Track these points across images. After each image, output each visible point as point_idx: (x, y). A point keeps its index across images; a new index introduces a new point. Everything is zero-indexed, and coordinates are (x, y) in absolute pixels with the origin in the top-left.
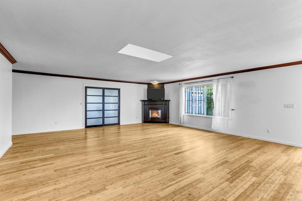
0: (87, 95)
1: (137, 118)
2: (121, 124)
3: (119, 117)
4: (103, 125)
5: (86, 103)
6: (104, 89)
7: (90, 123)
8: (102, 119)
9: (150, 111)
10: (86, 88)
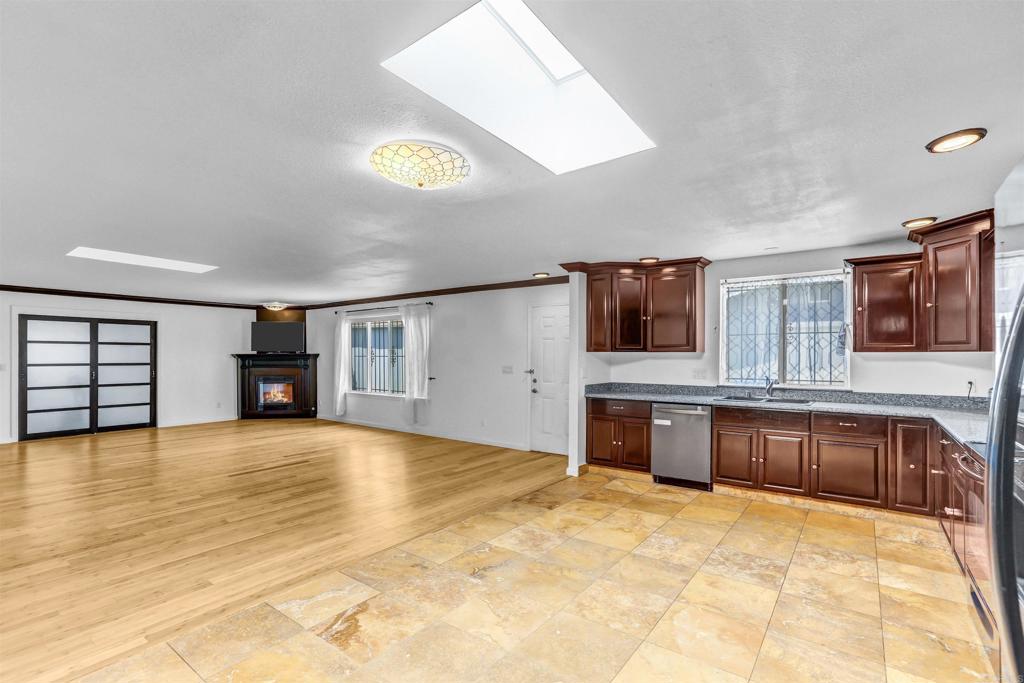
0: (28, 339)
1: (219, 405)
2: (161, 423)
3: (153, 403)
4: (94, 429)
5: (23, 365)
6: (94, 323)
7: (35, 424)
8: (88, 411)
9: (261, 386)
10: (24, 319)
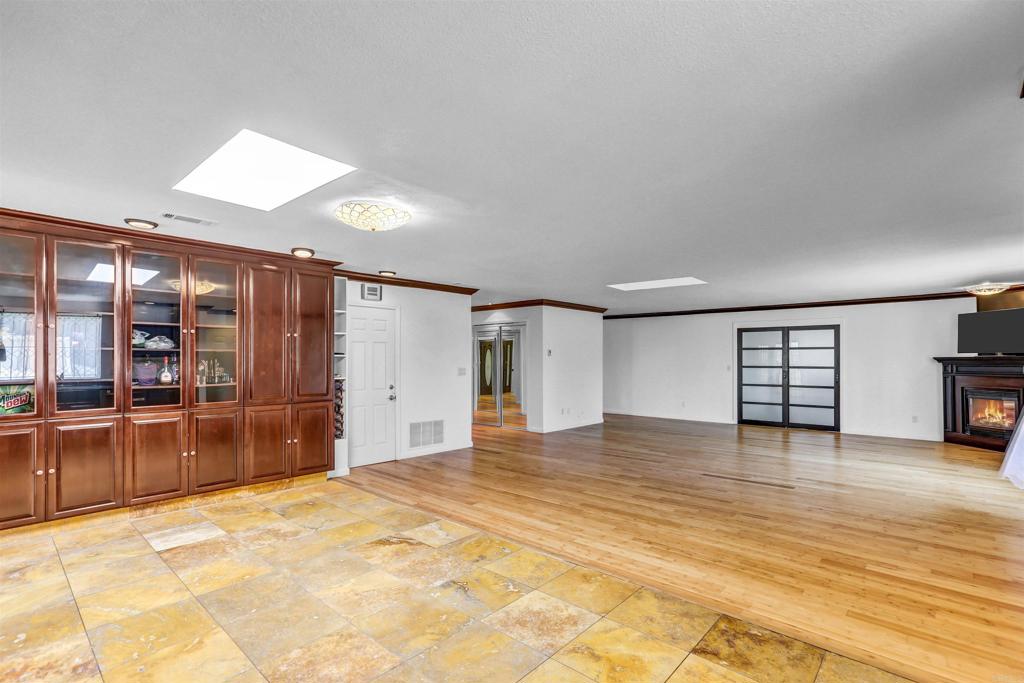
0: (743, 347)
1: (915, 419)
2: (843, 430)
3: (837, 408)
4: (786, 424)
5: (740, 367)
6: (785, 331)
7: (749, 413)
8: (780, 407)
10: (740, 331)
